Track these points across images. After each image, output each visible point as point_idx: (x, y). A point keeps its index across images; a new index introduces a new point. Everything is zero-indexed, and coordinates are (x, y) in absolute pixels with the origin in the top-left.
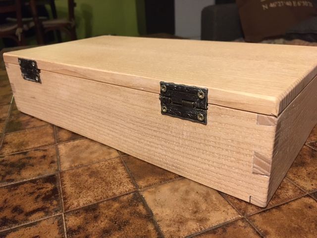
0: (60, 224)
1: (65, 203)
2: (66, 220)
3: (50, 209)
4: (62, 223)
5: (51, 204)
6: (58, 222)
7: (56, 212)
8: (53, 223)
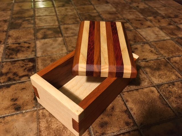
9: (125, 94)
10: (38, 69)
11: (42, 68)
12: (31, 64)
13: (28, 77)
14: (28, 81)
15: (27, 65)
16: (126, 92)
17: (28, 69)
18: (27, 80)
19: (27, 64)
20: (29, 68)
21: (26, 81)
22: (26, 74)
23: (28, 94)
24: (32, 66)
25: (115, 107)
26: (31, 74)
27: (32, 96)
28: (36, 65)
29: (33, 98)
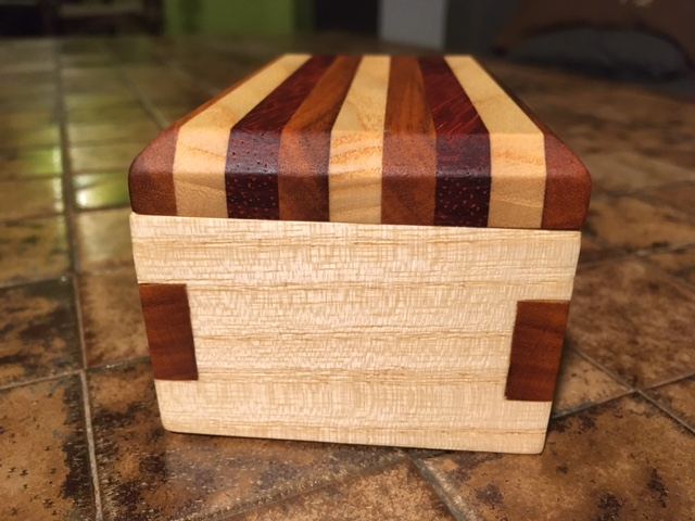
0: (73, 397)
1: (90, 346)
2: (90, 388)
3: (44, 361)
4: (78, 397)
5: (47, 347)
6: (67, 393)
7: (61, 366)
8: (50, 395)
9: (671, 394)
10: (88, 322)
11: (116, 319)
12: (45, 306)
13: (23, 366)
14: (23, 386)
15: (22, 309)
16: (677, 387)
17: (25, 327)
18: (13, 384)
19: (19, 305)
20: (30, 323)
21: (9, 390)
22: (13, 353)
23: (24, 463)
24: (50, 315)
25: (659, 472)
26: (42, 350)
27: (54, 471)
28: (73, 309)
29: (61, 480)
